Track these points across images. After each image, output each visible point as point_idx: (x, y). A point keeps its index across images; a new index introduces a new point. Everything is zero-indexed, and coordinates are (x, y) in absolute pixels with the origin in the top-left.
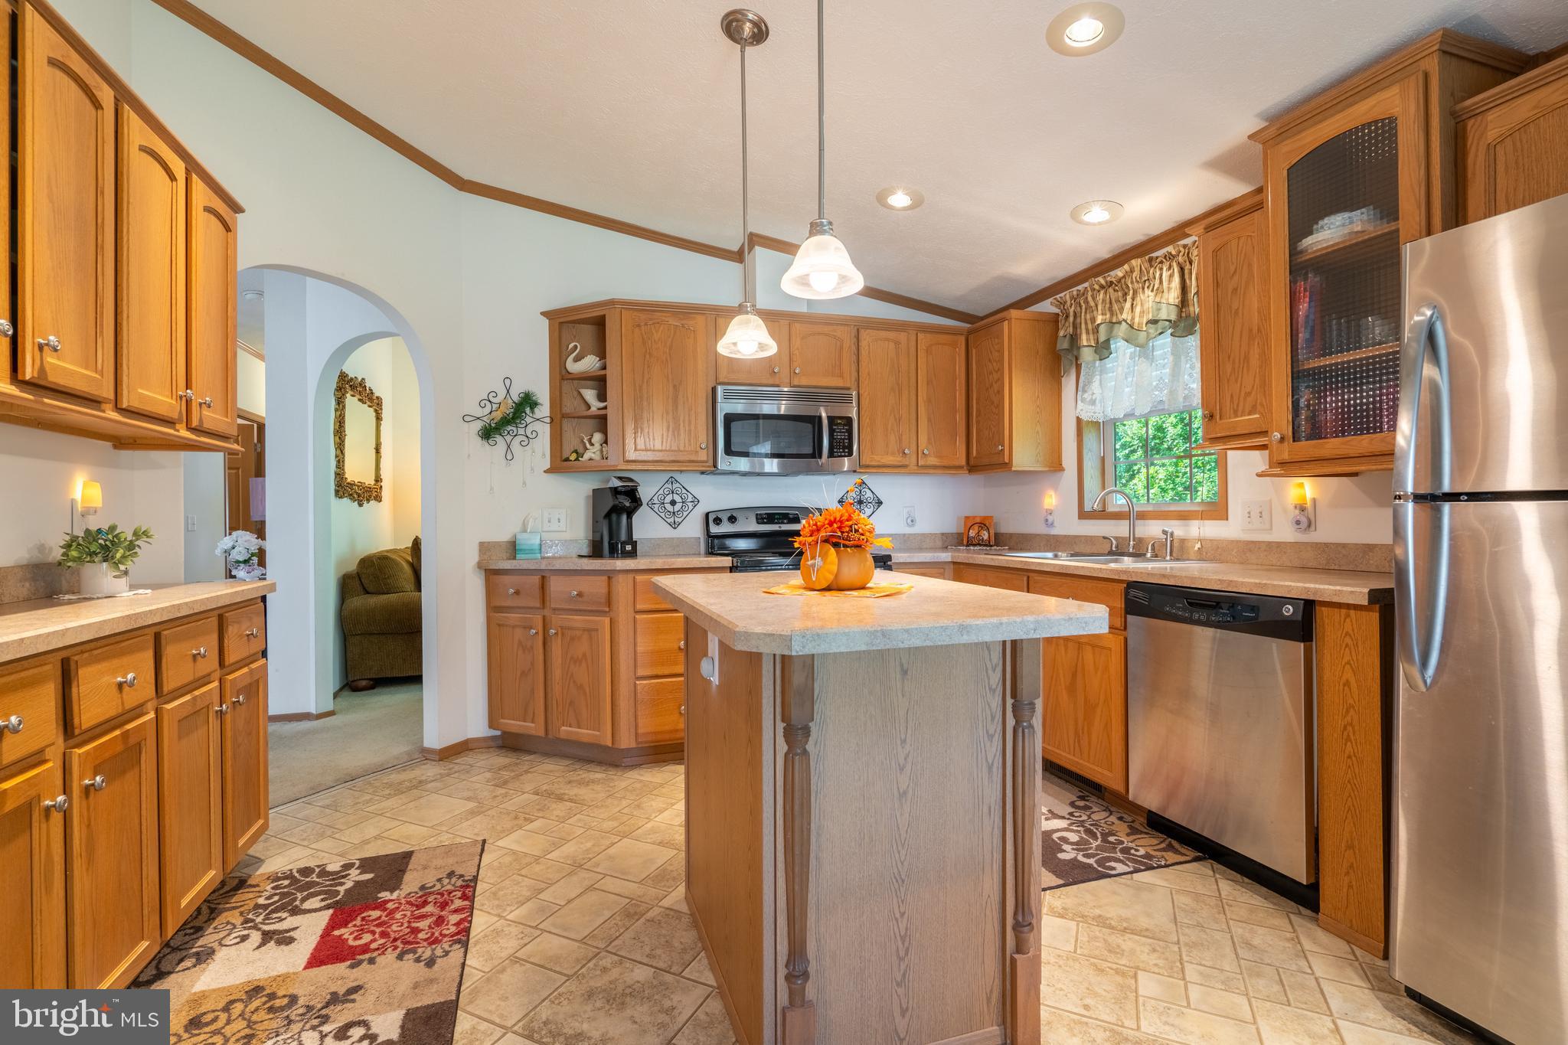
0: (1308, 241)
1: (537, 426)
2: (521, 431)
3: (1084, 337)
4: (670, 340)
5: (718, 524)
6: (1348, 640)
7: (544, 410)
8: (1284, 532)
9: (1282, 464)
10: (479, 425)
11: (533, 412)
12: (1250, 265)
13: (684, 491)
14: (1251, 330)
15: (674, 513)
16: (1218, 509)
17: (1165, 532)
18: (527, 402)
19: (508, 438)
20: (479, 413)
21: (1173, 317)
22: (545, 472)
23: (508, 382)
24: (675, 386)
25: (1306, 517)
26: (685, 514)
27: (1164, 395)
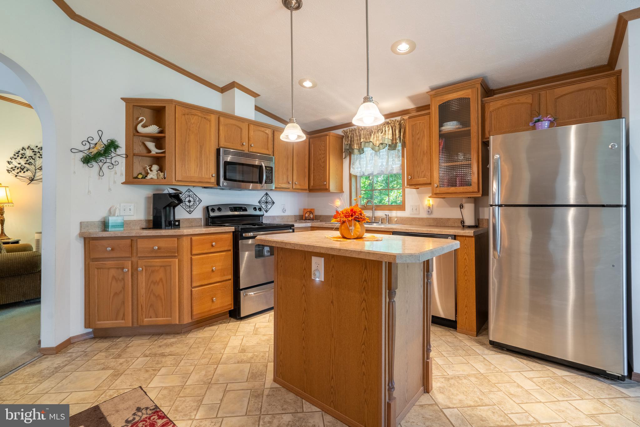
0: (443, 128)
1: (118, 158)
2: (108, 161)
3: (355, 145)
4: (199, 124)
5: (214, 212)
6: (466, 246)
7: (122, 150)
8: (424, 215)
9: (436, 194)
10: (81, 155)
11: (115, 151)
12: (424, 132)
13: (195, 196)
14: (424, 152)
15: (190, 206)
16: (401, 207)
17: (386, 215)
18: (112, 145)
19: (101, 164)
20: (82, 148)
21: (390, 143)
22: (122, 183)
23: (100, 133)
24: (201, 146)
25: (430, 210)
26: (195, 207)
27: (383, 169)
